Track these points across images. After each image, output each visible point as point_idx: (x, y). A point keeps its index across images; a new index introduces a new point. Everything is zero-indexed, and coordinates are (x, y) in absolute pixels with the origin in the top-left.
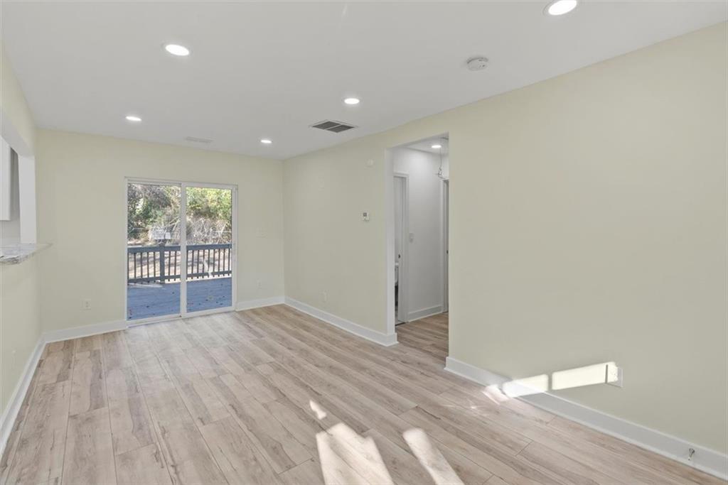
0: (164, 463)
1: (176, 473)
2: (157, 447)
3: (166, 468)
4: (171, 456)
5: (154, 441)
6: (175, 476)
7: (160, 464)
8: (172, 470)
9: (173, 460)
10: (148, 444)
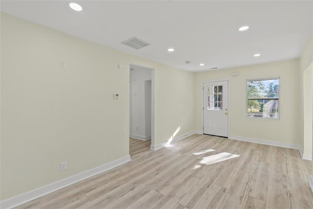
0: (250, 187)
1: (248, 182)
2: (248, 193)
3: (251, 185)
4: (246, 187)
5: (248, 196)
6: (249, 182)
7: (251, 188)
8: (249, 184)
9: (246, 186)
10: (251, 197)
